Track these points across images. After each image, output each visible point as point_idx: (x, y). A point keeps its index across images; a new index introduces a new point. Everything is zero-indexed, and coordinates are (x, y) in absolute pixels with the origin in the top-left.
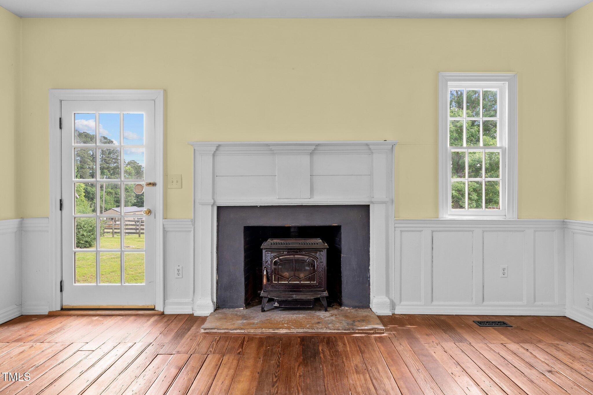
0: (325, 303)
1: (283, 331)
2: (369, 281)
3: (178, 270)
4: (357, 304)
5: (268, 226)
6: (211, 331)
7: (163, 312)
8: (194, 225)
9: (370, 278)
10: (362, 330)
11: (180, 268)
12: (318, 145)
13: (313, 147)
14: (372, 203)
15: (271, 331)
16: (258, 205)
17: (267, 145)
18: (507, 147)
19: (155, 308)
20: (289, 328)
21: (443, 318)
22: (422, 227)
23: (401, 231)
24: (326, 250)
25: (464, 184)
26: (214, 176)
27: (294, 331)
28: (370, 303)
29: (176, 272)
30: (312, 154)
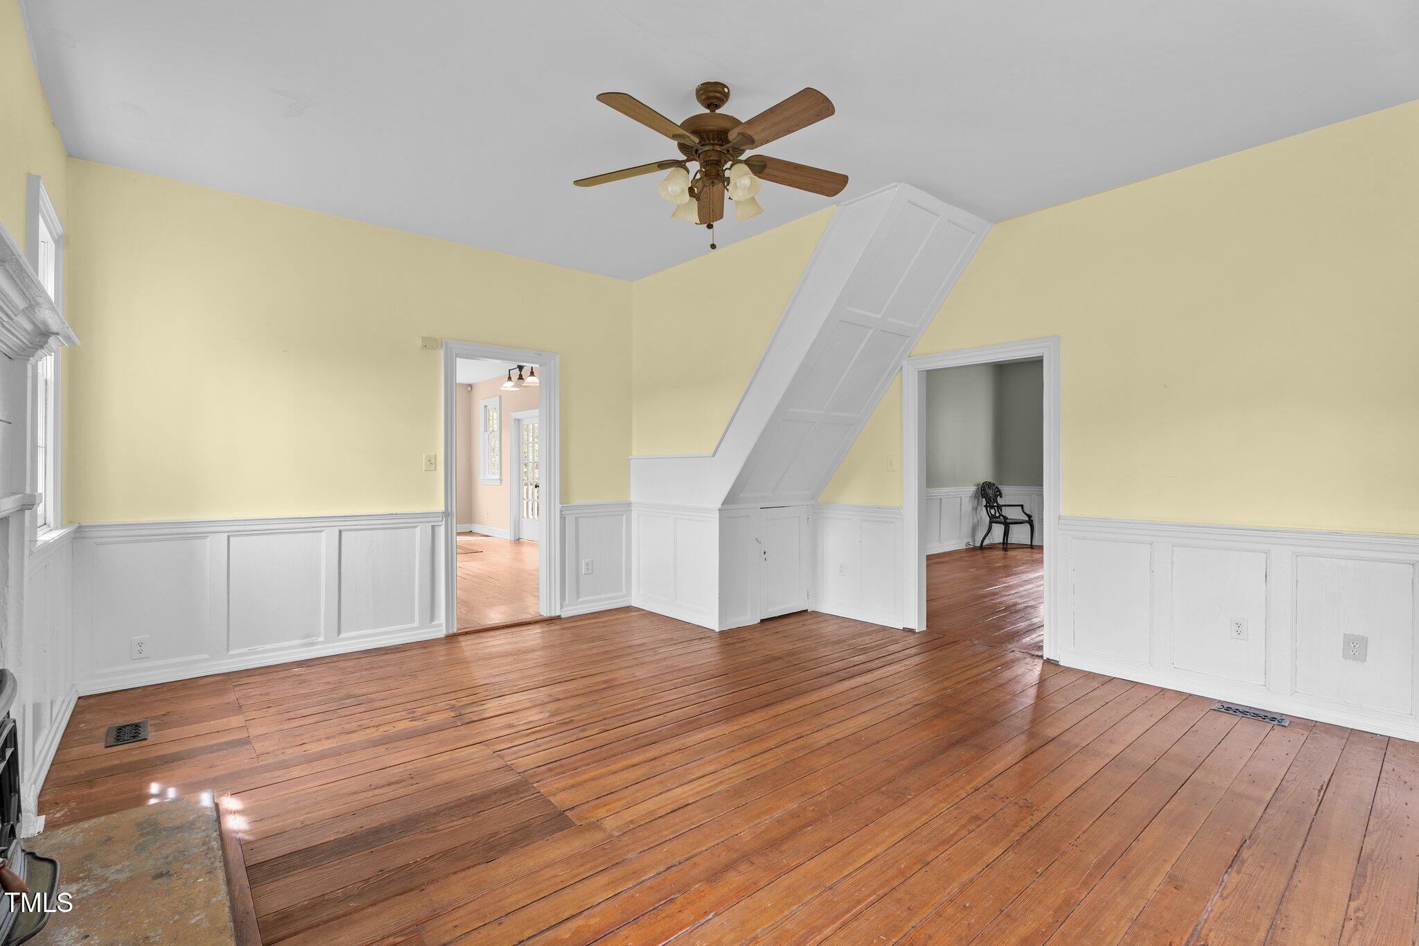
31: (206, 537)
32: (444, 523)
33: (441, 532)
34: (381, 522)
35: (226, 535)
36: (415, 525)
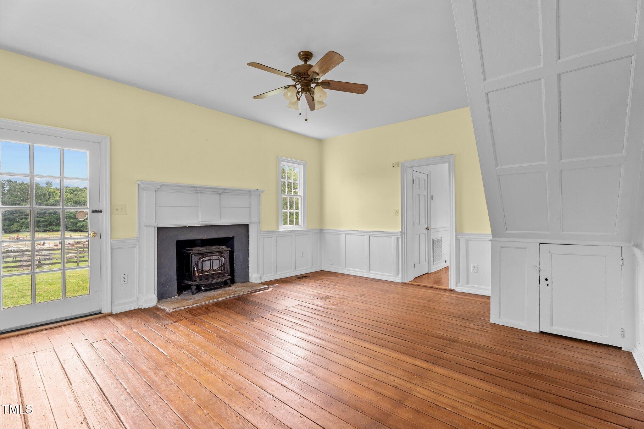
0: (229, 282)
1: (221, 299)
2: (249, 266)
3: (124, 278)
4: (243, 281)
5: (192, 239)
6: (178, 309)
7: (111, 313)
8: (139, 242)
9: (249, 265)
10: (260, 289)
11: (126, 275)
12: (225, 189)
13: (223, 190)
14: (251, 223)
15: (215, 300)
16: (187, 226)
17: (196, 187)
18: (302, 196)
19: (101, 312)
20: (225, 297)
21: (283, 279)
22: (272, 235)
23: (264, 238)
24: (228, 251)
25: (287, 213)
26: (156, 206)
27: (227, 297)
28: (249, 279)
29: (122, 279)
30: (220, 194)
31: (341, 234)
32: (401, 236)
33: (400, 240)
34: (380, 234)
35: (344, 234)
36: (390, 236)
